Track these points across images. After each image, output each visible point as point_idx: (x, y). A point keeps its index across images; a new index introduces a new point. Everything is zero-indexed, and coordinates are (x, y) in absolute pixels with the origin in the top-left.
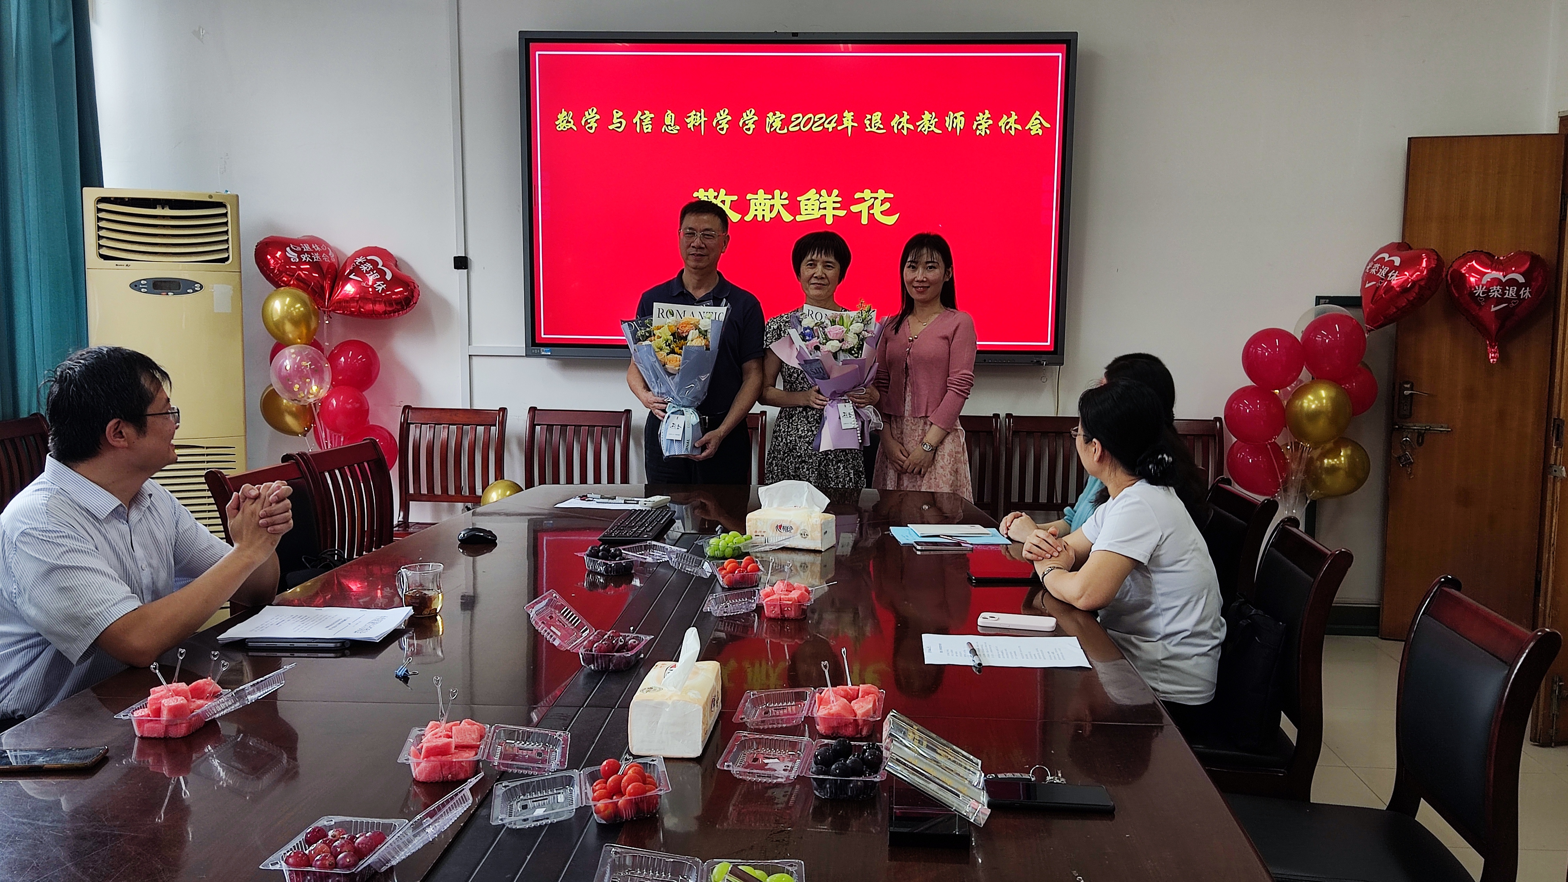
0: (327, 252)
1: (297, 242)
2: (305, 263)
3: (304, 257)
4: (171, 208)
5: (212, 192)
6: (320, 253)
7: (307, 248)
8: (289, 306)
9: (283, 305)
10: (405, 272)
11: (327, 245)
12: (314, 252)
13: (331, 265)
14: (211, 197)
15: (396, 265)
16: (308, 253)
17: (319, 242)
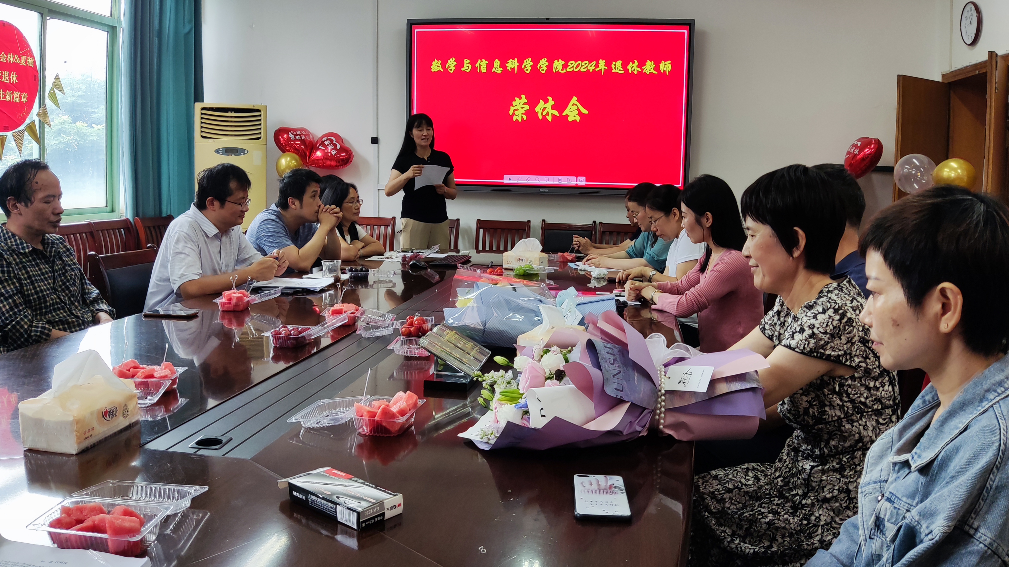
0: (309, 135)
1: (294, 130)
2: (298, 140)
3: (298, 137)
4: (235, 112)
5: (254, 104)
6: (305, 136)
7: (299, 132)
8: (290, 162)
9: (286, 161)
10: (347, 145)
11: (309, 132)
12: (302, 134)
13: (311, 141)
14: (254, 106)
15: (342, 142)
16: (299, 135)
17: (305, 130)
